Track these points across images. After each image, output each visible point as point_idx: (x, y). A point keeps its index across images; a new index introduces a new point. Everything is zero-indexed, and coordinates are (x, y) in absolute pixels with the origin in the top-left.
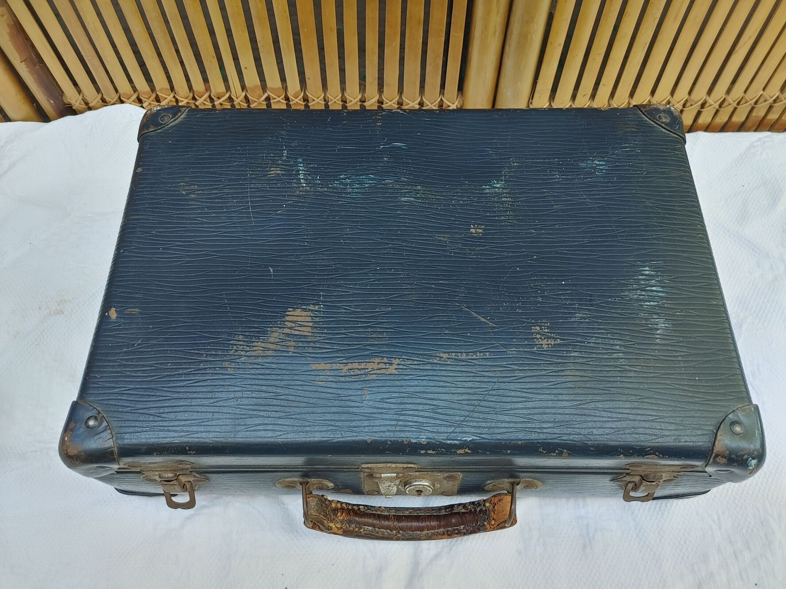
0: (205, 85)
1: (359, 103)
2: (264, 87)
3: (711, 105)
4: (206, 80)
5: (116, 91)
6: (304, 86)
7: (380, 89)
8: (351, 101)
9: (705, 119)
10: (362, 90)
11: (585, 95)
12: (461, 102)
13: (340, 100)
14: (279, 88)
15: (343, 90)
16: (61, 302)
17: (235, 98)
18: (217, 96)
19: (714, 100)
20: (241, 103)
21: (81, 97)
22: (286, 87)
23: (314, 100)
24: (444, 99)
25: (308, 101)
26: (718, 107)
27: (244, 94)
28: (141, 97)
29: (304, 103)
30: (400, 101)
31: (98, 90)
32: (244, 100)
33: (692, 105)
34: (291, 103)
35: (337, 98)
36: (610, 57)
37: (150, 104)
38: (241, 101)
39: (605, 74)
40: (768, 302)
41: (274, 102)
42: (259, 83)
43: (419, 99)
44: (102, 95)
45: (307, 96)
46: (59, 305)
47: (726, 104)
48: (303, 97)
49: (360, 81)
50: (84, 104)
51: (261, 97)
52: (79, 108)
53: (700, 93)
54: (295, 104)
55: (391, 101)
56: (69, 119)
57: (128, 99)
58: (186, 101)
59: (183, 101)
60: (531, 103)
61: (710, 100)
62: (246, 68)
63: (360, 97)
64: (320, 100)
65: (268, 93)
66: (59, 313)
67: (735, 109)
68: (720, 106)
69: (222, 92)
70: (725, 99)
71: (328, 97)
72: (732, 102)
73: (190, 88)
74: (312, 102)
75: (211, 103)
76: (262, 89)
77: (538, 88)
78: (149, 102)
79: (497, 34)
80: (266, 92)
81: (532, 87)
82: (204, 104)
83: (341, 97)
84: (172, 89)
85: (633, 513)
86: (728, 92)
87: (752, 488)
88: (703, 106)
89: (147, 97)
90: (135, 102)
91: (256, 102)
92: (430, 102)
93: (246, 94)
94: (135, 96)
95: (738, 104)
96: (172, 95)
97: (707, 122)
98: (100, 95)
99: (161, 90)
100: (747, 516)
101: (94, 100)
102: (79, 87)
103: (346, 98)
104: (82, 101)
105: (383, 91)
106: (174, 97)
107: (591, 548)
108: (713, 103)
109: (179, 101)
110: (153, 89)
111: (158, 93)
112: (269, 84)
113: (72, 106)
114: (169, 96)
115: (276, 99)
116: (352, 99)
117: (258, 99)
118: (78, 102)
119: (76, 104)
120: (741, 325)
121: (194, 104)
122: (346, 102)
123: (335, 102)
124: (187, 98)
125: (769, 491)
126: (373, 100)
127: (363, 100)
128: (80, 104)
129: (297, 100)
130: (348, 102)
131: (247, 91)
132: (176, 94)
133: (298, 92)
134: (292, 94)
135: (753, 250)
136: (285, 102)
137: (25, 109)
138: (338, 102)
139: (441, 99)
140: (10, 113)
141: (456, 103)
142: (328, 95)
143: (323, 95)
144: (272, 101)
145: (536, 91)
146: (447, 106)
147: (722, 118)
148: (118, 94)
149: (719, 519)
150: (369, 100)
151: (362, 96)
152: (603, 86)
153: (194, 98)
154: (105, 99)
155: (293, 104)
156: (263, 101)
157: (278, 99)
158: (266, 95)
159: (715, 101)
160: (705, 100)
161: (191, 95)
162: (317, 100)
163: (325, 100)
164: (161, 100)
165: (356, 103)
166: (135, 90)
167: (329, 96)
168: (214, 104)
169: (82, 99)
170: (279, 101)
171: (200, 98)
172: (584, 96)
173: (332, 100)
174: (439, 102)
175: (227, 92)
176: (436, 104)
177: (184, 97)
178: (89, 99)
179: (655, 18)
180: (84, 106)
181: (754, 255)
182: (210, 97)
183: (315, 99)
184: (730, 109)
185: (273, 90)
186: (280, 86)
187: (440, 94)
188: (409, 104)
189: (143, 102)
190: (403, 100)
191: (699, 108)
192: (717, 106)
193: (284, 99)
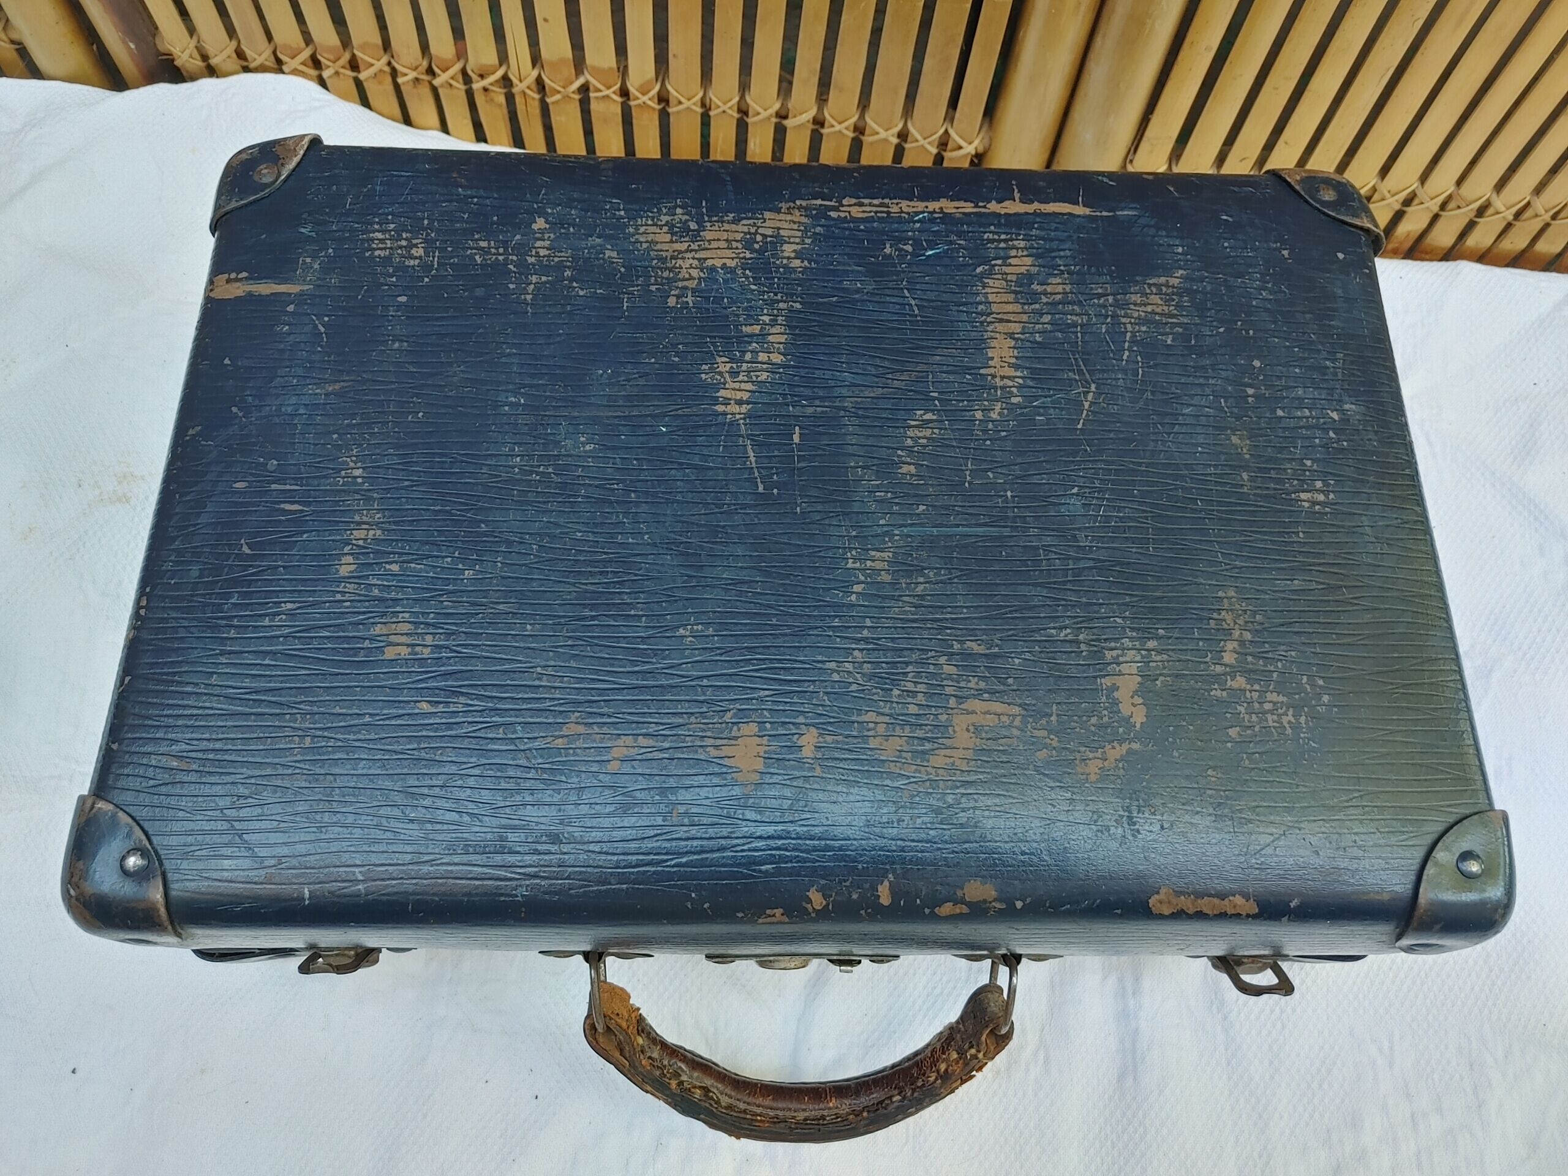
0: (455, 44)
1: (774, 120)
2: (579, 63)
3: (1498, 213)
4: (458, 33)
5: (269, 37)
6: (663, 69)
7: (821, 95)
8: (758, 114)
9: (1482, 237)
10: (782, 93)
11: (1244, 159)
12: (986, 141)
13: (736, 108)
14: (611, 69)
15: (744, 86)
16: (125, 477)
17: (515, 81)
18: (479, 72)
19: (1505, 204)
20: (528, 92)
21: (193, 43)
22: (626, 67)
23: (680, 103)
24: (951, 131)
25: (667, 102)
26: (1511, 218)
27: (535, 73)
28: (319, 57)
29: (658, 107)
30: (861, 124)
31: (231, 31)
32: (534, 87)
33: (1459, 207)
34: (632, 103)
35: (730, 104)
36: (1309, 87)
37: (337, 73)
38: (528, 88)
39: (1292, 120)
40: (1550, 631)
41: (597, 98)
42: (568, 53)
43: (900, 126)
44: (239, 42)
45: (668, 92)
46: (120, 483)
47: (1528, 213)
48: (659, 93)
49: (782, 73)
50: (198, 57)
51: (571, 83)
52: (187, 65)
53: (1481, 185)
54: (639, 106)
55: (840, 123)
56: (163, 89)
57: (292, 58)
58: (412, 75)
59: (406, 75)
60: (1131, 161)
61: (1498, 203)
62: (546, 20)
63: (777, 106)
64: (694, 104)
65: (587, 77)
66: (119, 500)
67: (1547, 225)
68: (1518, 215)
69: (491, 66)
70: (1529, 204)
71: (711, 100)
72: (1543, 212)
73: (425, 47)
74: (676, 106)
75: (465, 83)
76: (575, 66)
77: (1150, 132)
78: (336, 68)
79: (1083, 8)
80: (583, 73)
81: (1137, 128)
82: (451, 85)
83: (739, 103)
84: (386, 45)
85: (1225, 1018)
86: (1539, 190)
87: (1463, 995)
88: (1481, 212)
89: (332, 57)
90: (305, 65)
91: (559, 92)
92: (921, 135)
93: (540, 75)
94: (306, 54)
95: (1554, 217)
96: (385, 59)
97: (1484, 245)
98: (234, 43)
99: (364, 47)
100: (1447, 1048)
101: (221, 52)
102: (191, 21)
103: (748, 106)
104: (195, 51)
105: (826, 100)
106: (389, 64)
107: (1135, 1079)
108: (1503, 209)
109: (399, 74)
110: (346, 41)
111: (356, 52)
112: (591, 57)
113: (173, 60)
114: (378, 60)
115: (600, 91)
116: (760, 110)
117: (564, 88)
118: (188, 52)
119: (182, 56)
120: (1490, 671)
121: (430, 83)
122: (746, 113)
123: (724, 112)
124: (415, 69)
125: (1494, 1004)
126: (804, 115)
127: (783, 113)
128: (191, 57)
129: (645, 99)
130: (750, 113)
131: (543, 67)
132: (393, 57)
133: (648, 82)
134: (637, 84)
135: (1536, 519)
136: (619, 99)
137: (76, 56)
138: (730, 112)
139: (946, 131)
140: (42, 60)
141: (976, 142)
142: (711, 94)
143: (701, 94)
144: (592, 95)
145: (1144, 139)
146: (955, 146)
147: (1516, 242)
148: (272, 44)
149: (1391, 1049)
150: (795, 117)
151: (782, 104)
152: (1284, 145)
153: (430, 71)
154: (244, 52)
155: (635, 106)
156: (573, 92)
157: (606, 92)
158: (581, 81)
159: (1508, 206)
160: (1488, 200)
161: (425, 64)
162: (687, 104)
163: (703, 105)
164: (362, 67)
165: (768, 118)
166: (308, 39)
167: (714, 98)
168: (471, 88)
169: (196, 47)
170: (607, 97)
171: (444, 71)
172: (1241, 161)
173: (719, 107)
174: (941, 137)
175: (501, 65)
176: (934, 141)
177: (410, 66)
178: (211, 50)
179: (1415, 18)
180: (201, 64)
181: (1536, 530)
182: (464, 72)
183: (682, 100)
184: (1536, 225)
185: (597, 72)
186: (614, 65)
187: (945, 120)
188: (877, 133)
189: (323, 67)
190: (866, 123)
191: (1472, 215)
192: (1509, 215)
193: (618, 93)
